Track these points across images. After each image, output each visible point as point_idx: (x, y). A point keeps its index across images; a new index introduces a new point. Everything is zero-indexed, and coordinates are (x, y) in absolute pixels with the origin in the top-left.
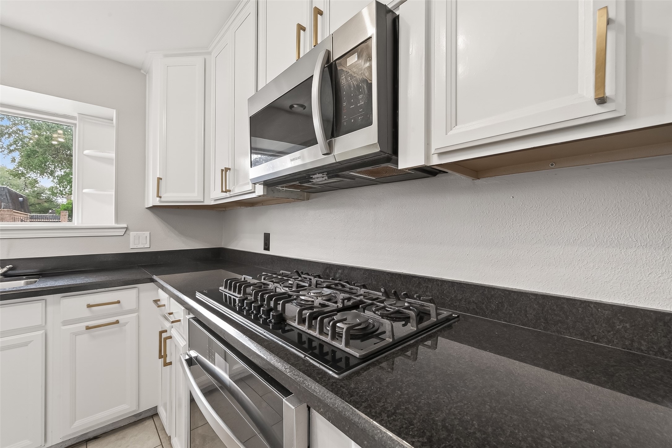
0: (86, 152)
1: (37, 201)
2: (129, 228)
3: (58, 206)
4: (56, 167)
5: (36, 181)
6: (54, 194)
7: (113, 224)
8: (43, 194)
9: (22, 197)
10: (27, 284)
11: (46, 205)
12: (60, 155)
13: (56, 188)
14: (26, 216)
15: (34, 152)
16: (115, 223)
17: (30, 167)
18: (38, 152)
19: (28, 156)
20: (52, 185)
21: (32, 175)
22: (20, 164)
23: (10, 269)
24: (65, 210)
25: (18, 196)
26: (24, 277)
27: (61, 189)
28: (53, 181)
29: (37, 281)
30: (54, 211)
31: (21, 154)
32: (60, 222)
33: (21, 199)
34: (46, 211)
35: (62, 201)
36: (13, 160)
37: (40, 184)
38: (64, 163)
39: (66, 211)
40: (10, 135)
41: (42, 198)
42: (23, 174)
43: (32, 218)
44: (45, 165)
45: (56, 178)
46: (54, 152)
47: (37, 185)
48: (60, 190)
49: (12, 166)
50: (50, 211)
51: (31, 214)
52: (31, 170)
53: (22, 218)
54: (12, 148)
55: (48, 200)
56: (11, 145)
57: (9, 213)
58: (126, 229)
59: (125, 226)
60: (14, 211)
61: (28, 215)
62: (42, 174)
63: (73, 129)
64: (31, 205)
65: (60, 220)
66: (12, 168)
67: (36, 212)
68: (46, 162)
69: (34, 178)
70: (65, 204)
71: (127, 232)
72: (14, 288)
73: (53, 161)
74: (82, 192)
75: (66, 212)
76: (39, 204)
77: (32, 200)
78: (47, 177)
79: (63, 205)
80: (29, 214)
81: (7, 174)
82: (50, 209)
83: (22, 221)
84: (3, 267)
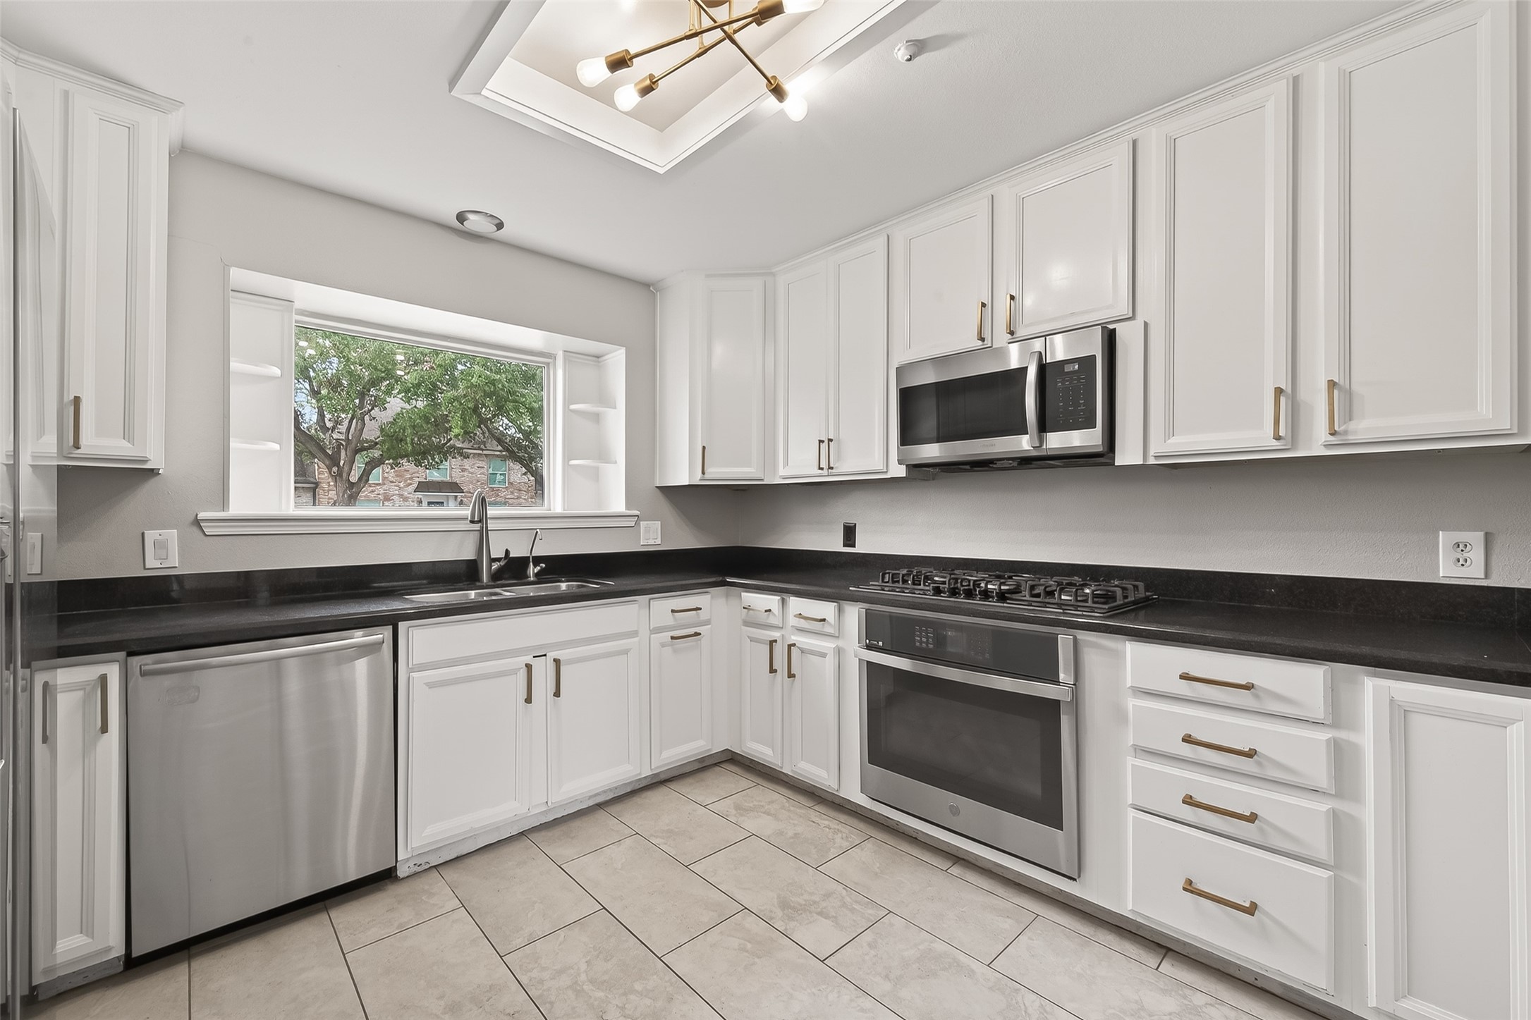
0: (574, 407)
58: (637, 517)
59: (637, 512)
71: (638, 522)
84: (535, 566)
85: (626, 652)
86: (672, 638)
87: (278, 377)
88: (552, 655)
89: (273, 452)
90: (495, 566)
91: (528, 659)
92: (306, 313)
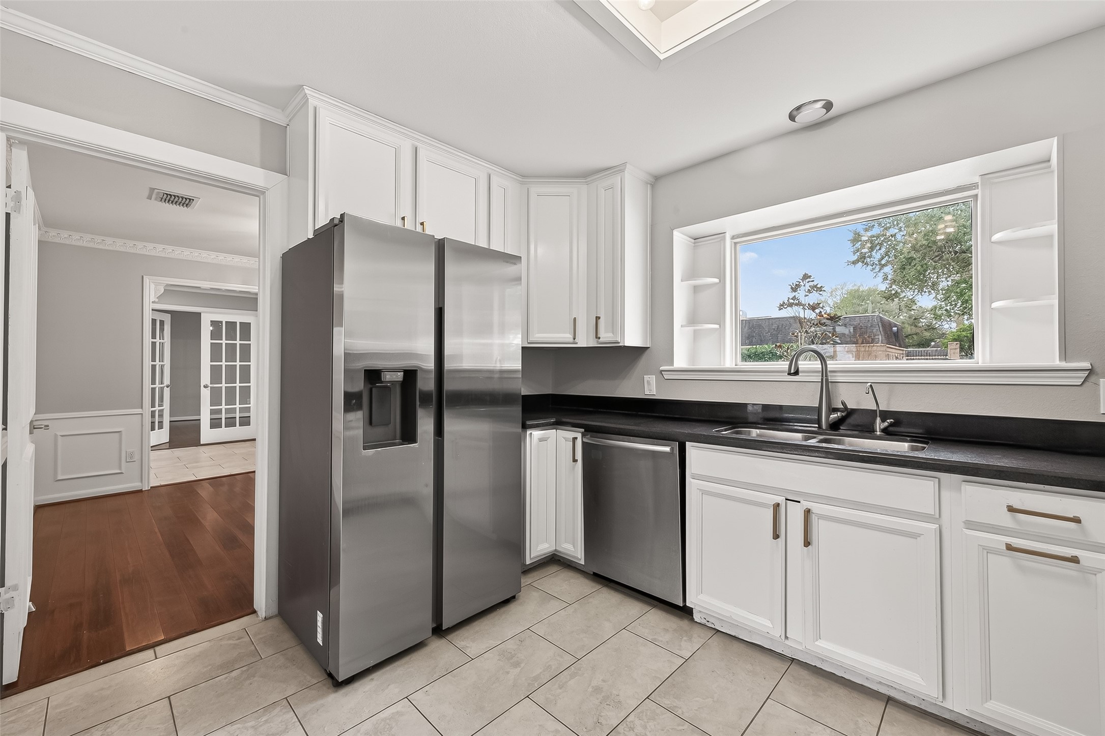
0: (996, 237)
1: (914, 330)
2: (1098, 369)
3: (943, 335)
4: (940, 275)
5: (913, 301)
6: (937, 317)
7: (1057, 363)
8: (922, 319)
9: (896, 326)
10: (913, 449)
11: (927, 334)
12: (946, 256)
13: (941, 308)
14: (901, 352)
15: (910, 260)
16: (1060, 360)
17: (905, 283)
18: (915, 259)
19: (903, 268)
20: (935, 303)
21: (909, 294)
22: (894, 281)
23: (891, 425)
24: (955, 340)
25: (891, 325)
26: (909, 439)
27: (948, 308)
28: (936, 298)
29: (925, 447)
30: (938, 344)
31: (893, 267)
32: (947, 359)
33: (895, 329)
34: (925, 343)
35: (950, 327)
36: (885, 278)
37: (919, 304)
38: (951, 267)
39: (956, 342)
40: (881, 244)
41: (920, 325)
42: (896, 294)
43: (908, 355)
44: (924, 276)
45: (941, 291)
46: (936, 254)
47: (914, 307)
48: (946, 310)
49: (883, 287)
50: (933, 343)
51: (909, 349)
52: (907, 286)
53: (896, 355)
54: (883, 262)
55: (930, 328)
56: (882, 258)
57: (883, 349)
58: (1088, 372)
59: (1087, 365)
60: (887, 345)
61: (903, 350)
62: (921, 291)
63: (972, 204)
64: (906, 337)
65: (947, 357)
66: (884, 289)
67: (913, 346)
68: (925, 271)
69: (910, 298)
70: (955, 330)
71: (1093, 379)
72: (898, 452)
73: (934, 268)
74: (991, 306)
75: (957, 344)
76: (916, 334)
77: (909, 329)
78: (927, 293)
79: (952, 332)
80: (905, 349)
81: (878, 298)
82: (932, 340)
83: (897, 358)
84: (883, 421)
85: (914, 536)
86: (1009, 547)
87: (718, 283)
88: (806, 504)
89: (715, 329)
90: (834, 416)
91: (780, 499)
92: (741, 236)
